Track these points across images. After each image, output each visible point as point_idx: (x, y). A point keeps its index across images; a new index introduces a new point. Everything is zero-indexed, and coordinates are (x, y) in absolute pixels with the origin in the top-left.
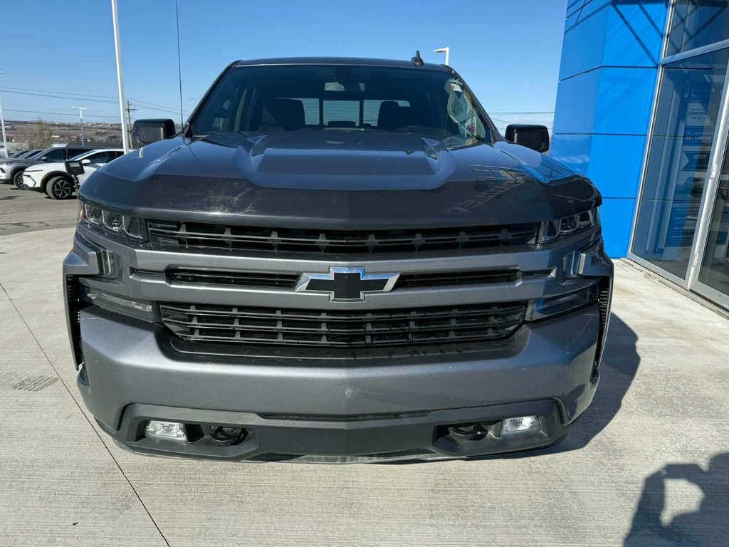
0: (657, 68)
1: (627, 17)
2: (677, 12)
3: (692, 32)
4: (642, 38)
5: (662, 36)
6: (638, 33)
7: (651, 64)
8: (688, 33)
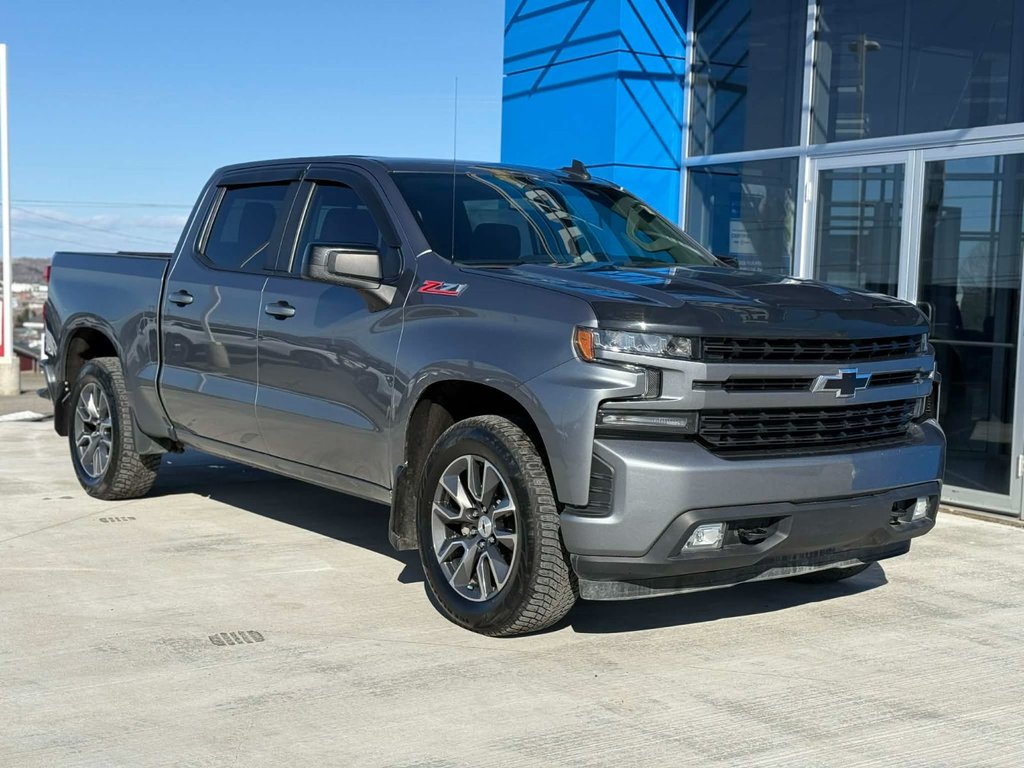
0: (679, 169)
1: (637, 97)
2: (696, 96)
3: (713, 125)
4: (657, 127)
5: (681, 127)
6: (653, 121)
7: (670, 164)
8: (709, 125)
